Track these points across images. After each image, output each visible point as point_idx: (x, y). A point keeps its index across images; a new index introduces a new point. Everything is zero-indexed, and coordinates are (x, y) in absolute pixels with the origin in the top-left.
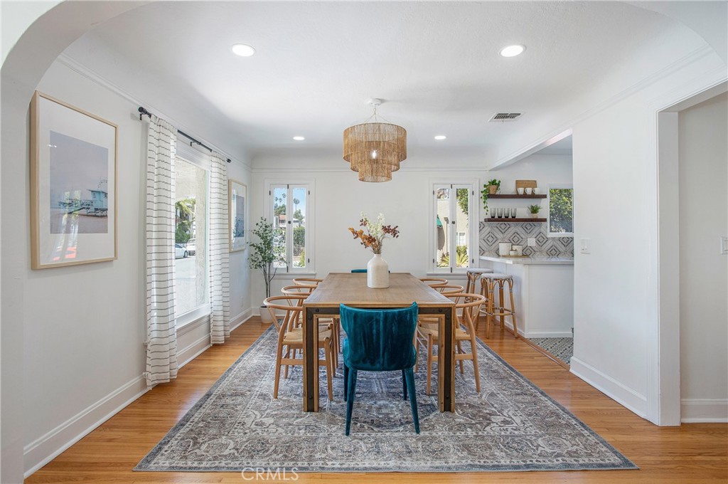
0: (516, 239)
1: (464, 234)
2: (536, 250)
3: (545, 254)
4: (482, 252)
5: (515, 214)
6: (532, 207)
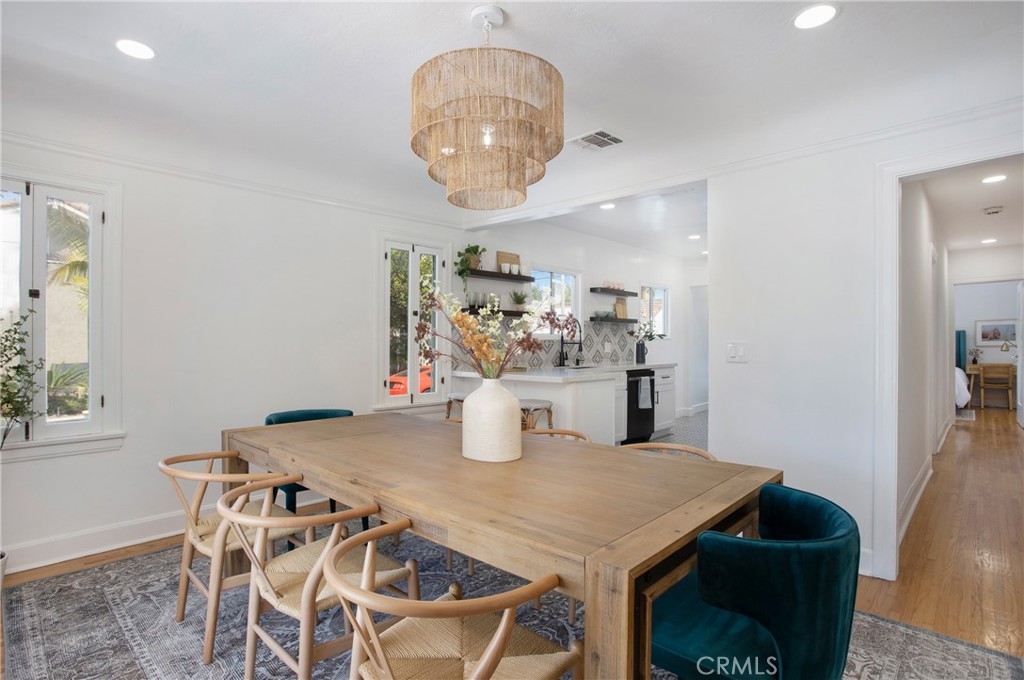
4: (456, 365)
6: (515, 294)
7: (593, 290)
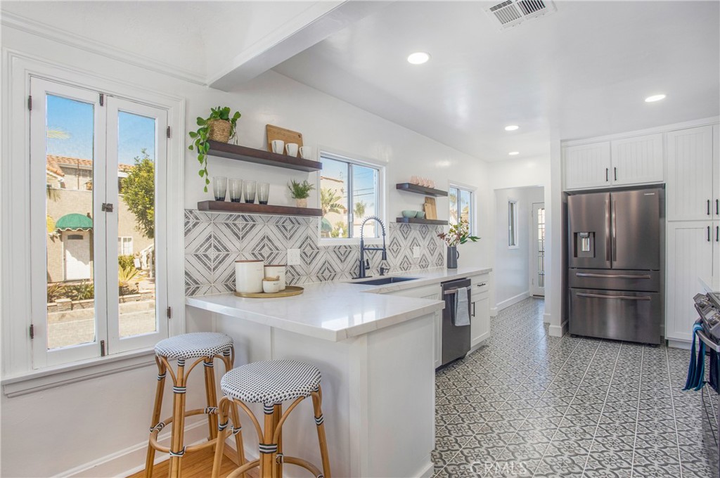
0: (266, 252)
1: (130, 240)
2: (301, 272)
3: (314, 278)
4: (193, 286)
5: (267, 197)
6: (295, 185)
7: (400, 187)
